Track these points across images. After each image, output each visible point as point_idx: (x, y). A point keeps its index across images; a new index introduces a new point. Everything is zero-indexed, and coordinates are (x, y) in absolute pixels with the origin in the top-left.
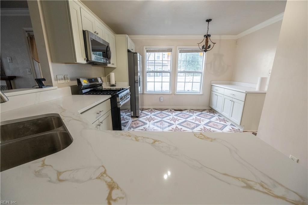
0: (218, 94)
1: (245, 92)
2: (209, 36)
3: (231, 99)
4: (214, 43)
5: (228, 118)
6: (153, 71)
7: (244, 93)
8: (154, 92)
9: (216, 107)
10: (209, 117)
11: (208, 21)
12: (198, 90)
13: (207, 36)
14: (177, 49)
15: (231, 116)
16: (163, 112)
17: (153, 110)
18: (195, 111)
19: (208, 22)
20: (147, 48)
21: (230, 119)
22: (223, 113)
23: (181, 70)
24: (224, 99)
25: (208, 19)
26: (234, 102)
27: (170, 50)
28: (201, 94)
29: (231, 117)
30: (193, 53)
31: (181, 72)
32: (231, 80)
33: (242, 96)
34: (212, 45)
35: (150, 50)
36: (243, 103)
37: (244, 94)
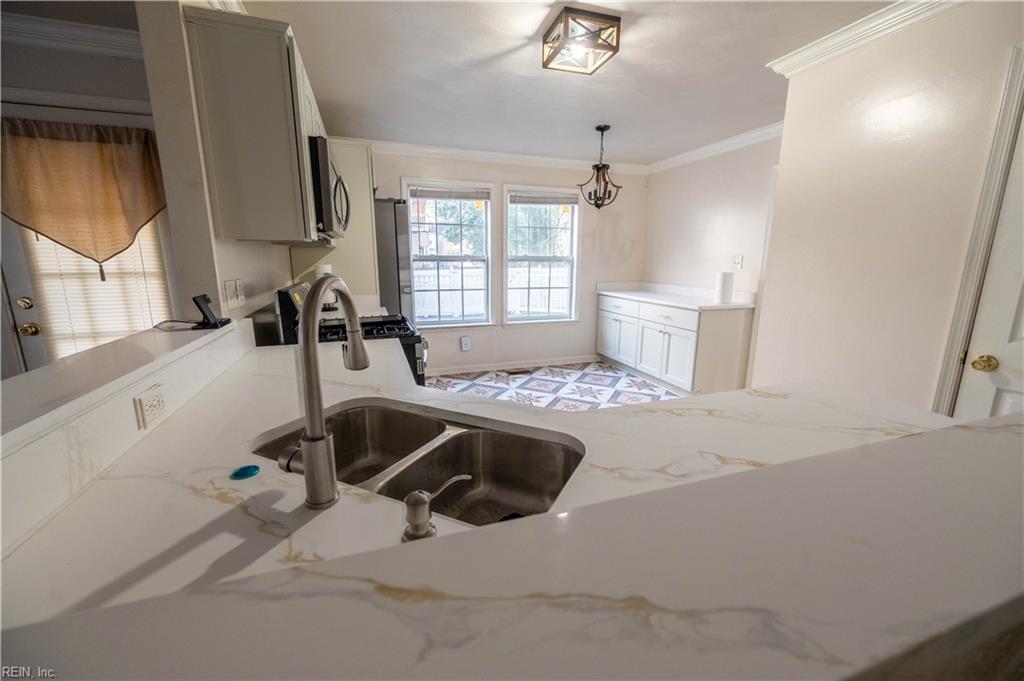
0: (620, 317)
1: (696, 308)
2: (606, 167)
3: (661, 328)
4: (619, 187)
5: (658, 377)
6: (432, 256)
7: (695, 310)
8: (440, 322)
9: (619, 353)
10: (609, 381)
11: (602, 129)
12: (565, 311)
13: (601, 169)
14: (505, 190)
15: (664, 372)
16: (477, 381)
17: (445, 380)
18: (565, 371)
19: (600, 133)
20: (413, 185)
21: (663, 379)
22: (643, 367)
23: (519, 254)
24: (640, 328)
25: (602, 124)
26: (670, 335)
27: (484, 195)
28: (573, 319)
29: (667, 372)
30: (533, 206)
31: (516, 260)
32: (643, 280)
33: (692, 320)
34: (614, 190)
35: (422, 191)
36: (695, 334)
37: (697, 314)
